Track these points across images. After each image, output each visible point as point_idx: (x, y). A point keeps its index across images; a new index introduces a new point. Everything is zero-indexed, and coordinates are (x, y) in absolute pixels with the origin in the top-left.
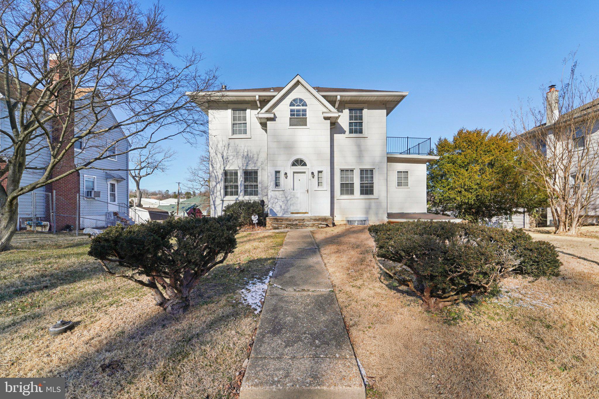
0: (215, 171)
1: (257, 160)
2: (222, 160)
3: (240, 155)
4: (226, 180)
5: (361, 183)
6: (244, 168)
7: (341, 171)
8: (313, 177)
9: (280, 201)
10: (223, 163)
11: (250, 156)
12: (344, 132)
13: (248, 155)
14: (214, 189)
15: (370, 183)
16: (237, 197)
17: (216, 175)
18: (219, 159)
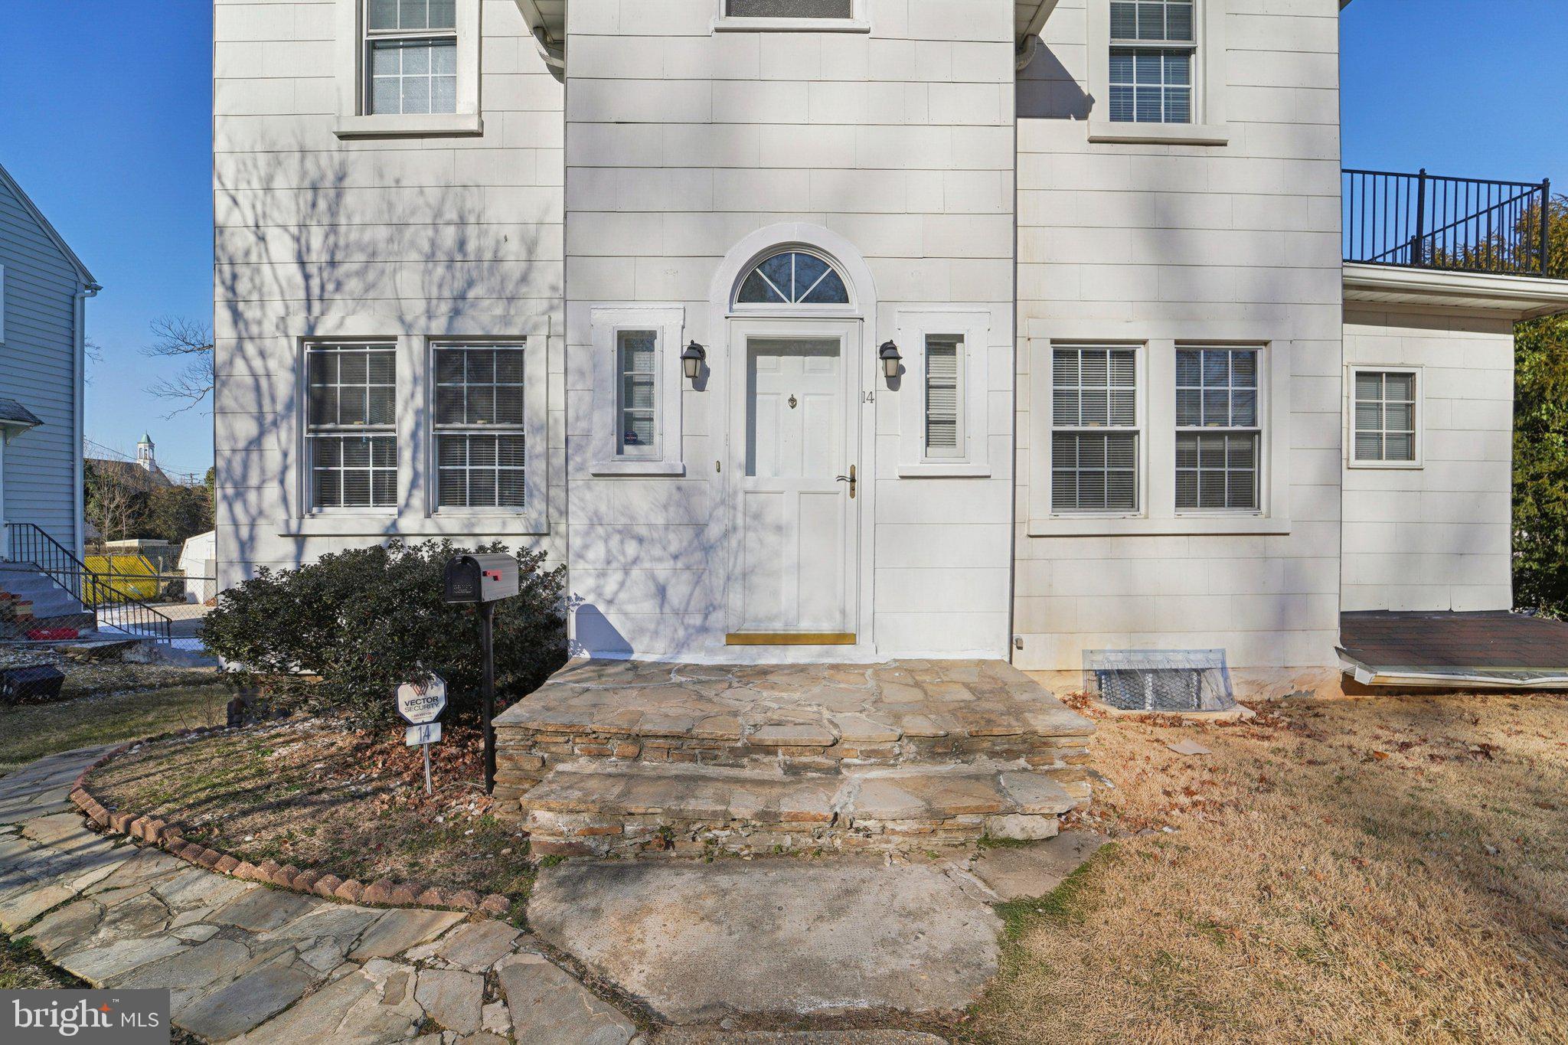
0: (250, 349)
1: (524, 279)
2: (299, 279)
3: (413, 244)
4: (319, 409)
5: (1180, 436)
6: (438, 327)
7: (1057, 354)
8: (893, 382)
9: (657, 551)
10: (302, 294)
11: (479, 250)
12: (1080, 107)
13: (462, 244)
14: (246, 466)
15: (1233, 435)
16: (386, 513)
17: (260, 370)
18: (281, 271)
